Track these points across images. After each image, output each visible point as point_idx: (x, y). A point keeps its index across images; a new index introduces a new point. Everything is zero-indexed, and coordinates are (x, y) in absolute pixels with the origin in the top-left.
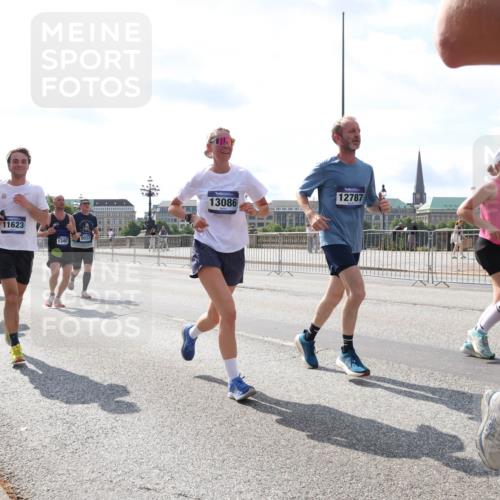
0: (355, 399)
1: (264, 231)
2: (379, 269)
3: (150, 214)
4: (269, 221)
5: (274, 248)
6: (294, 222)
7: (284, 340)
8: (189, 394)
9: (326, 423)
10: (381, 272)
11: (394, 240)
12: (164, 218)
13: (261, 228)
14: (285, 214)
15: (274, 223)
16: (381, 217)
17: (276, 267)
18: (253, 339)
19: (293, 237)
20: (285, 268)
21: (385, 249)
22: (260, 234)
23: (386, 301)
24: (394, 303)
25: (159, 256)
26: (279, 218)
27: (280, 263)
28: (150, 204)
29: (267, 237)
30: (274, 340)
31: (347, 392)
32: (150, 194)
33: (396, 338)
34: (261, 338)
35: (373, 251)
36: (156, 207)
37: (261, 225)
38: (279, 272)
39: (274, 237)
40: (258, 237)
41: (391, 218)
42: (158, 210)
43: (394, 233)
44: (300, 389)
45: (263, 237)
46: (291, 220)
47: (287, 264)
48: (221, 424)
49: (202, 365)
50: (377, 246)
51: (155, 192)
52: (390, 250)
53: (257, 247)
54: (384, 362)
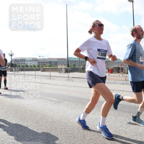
0: (73, 115)
1: (46, 67)
2: (79, 78)
3: (11, 61)
4: (47, 64)
5: (48, 72)
6: (54, 64)
7: (52, 98)
8: (25, 115)
9: (65, 122)
10: (79, 79)
11: (83, 69)
12: (16, 63)
13: (44, 66)
14: (51, 62)
15: (48, 64)
16: (79, 63)
17: (49, 77)
18: (43, 98)
19: (54, 69)
20: (52, 78)
21: (80, 72)
22: (44, 67)
23: (81, 87)
24: (83, 87)
25: (15, 74)
26: (50, 63)
27: (50, 76)
28: (11, 58)
29: (46, 69)
30: (49, 98)
31: (71, 113)
32: (11, 56)
33: (84, 98)
34: (46, 98)
35: (77, 73)
36: (13, 59)
37: (44, 65)
38: (50, 79)
39: (48, 68)
40: (44, 69)
41: (82, 63)
42: (14, 60)
43: (83, 68)
44: (57, 112)
45: (45, 68)
46: (53, 64)
47: (52, 76)
48: (35, 123)
49: (29, 106)
50: (78, 71)
51: (13, 55)
52: (82, 72)
53: (43, 71)
54: (81, 104)
